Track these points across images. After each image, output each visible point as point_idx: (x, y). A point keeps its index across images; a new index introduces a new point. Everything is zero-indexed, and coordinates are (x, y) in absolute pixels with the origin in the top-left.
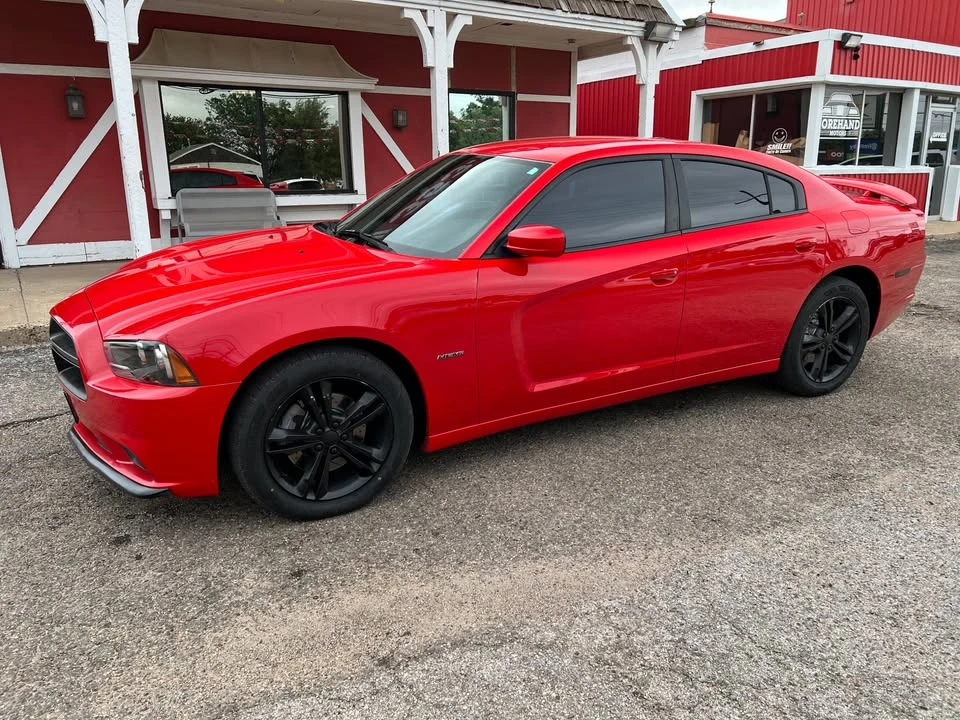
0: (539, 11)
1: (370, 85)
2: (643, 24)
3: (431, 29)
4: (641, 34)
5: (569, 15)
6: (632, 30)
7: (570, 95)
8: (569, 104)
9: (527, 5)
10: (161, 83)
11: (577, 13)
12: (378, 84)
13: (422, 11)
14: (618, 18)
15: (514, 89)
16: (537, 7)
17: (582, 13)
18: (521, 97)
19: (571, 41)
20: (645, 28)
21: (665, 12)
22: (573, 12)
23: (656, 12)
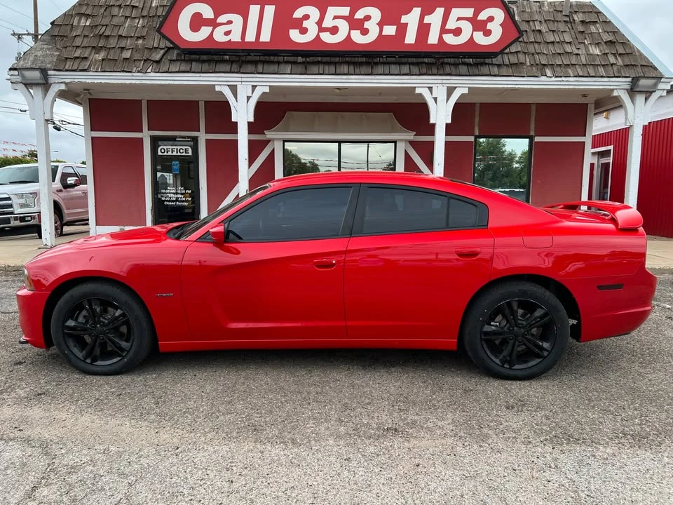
0: (525, 79)
1: (411, 136)
2: (629, 79)
3: (435, 99)
4: (628, 87)
5: (554, 79)
6: (619, 86)
7: (585, 136)
8: (584, 143)
9: (514, 76)
10: (284, 141)
11: (561, 77)
12: (415, 135)
13: (428, 88)
14: (602, 77)
15: (532, 133)
16: (524, 77)
17: (566, 77)
18: (537, 139)
19: (584, 96)
20: (631, 82)
21: (655, 69)
22: (556, 77)
23: (646, 69)
